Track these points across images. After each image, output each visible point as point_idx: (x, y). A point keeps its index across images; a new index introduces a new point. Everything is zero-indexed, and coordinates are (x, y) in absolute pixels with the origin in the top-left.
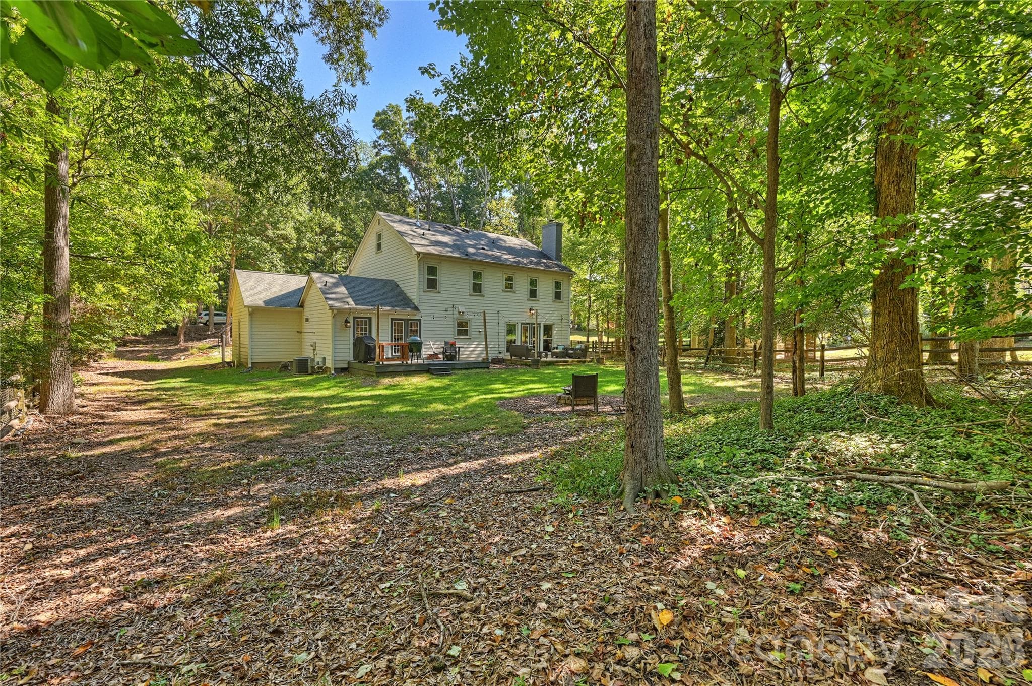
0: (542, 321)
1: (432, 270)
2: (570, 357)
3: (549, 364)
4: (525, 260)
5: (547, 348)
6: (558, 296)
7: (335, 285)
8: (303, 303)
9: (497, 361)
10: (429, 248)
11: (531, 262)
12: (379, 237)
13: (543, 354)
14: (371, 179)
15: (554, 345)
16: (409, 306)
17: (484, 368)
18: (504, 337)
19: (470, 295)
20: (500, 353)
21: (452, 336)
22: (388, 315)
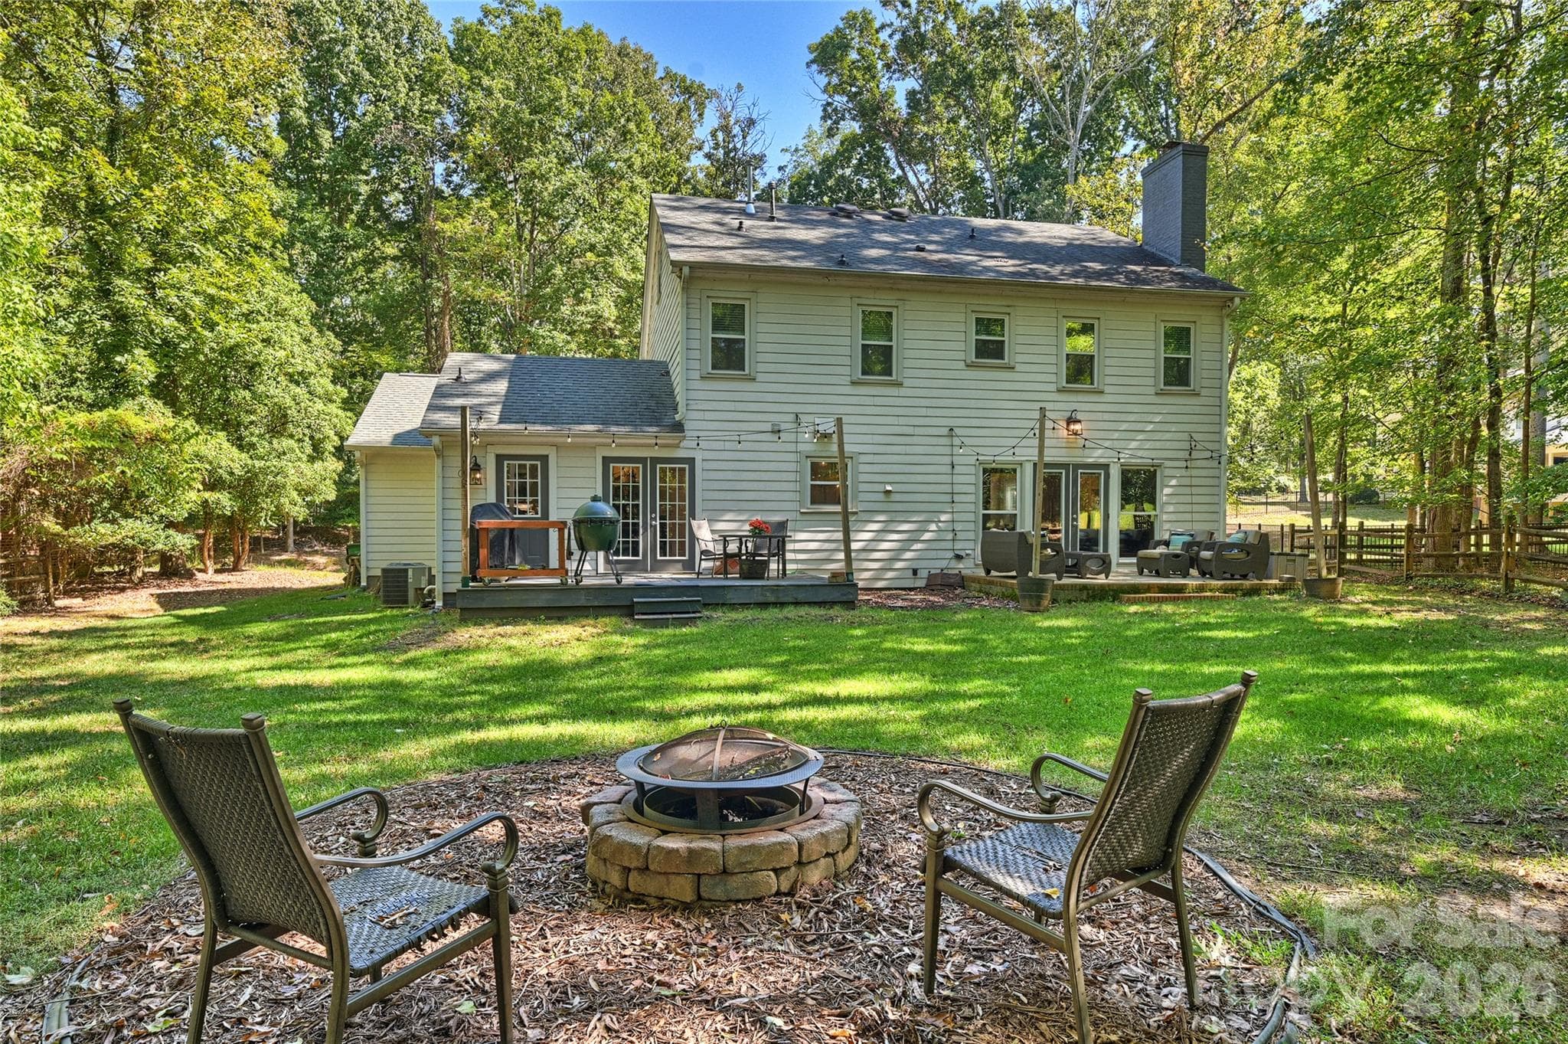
0: (1116, 458)
1: (729, 318)
2: (1204, 574)
4: (1057, 270)
6: (1177, 374)
10: (722, 253)
11: (1078, 274)
15: (1160, 534)
16: (658, 422)
18: (972, 507)
19: (853, 383)
20: (959, 557)
21: (795, 506)
22: (594, 447)
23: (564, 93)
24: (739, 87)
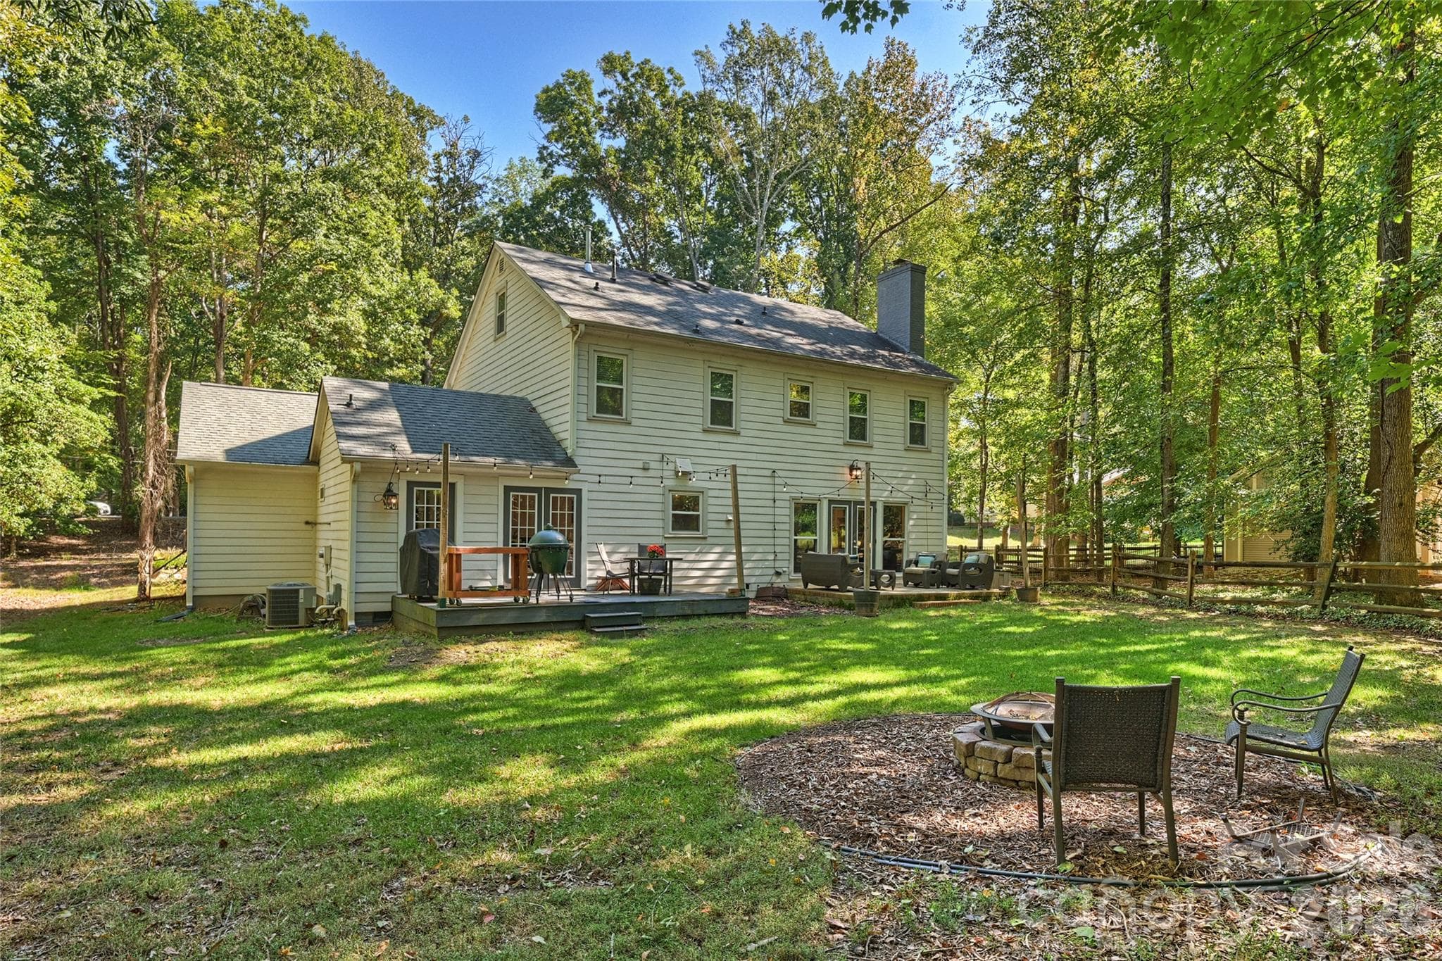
0: (882, 495)
1: (609, 369)
2: (951, 585)
3: (899, 603)
4: (837, 350)
5: (892, 559)
6: (917, 435)
7: (373, 406)
8: (317, 453)
9: (768, 595)
10: (603, 314)
11: (853, 355)
12: (502, 300)
13: (885, 578)
14: (536, 225)
15: (908, 555)
16: (549, 456)
17: (732, 615)
18: (787, 534)
19: (705, 431)
20: (778, 574)
21: (660, 532)
22: (496, 477)
23: (313, 102)
24: (466, 119)
